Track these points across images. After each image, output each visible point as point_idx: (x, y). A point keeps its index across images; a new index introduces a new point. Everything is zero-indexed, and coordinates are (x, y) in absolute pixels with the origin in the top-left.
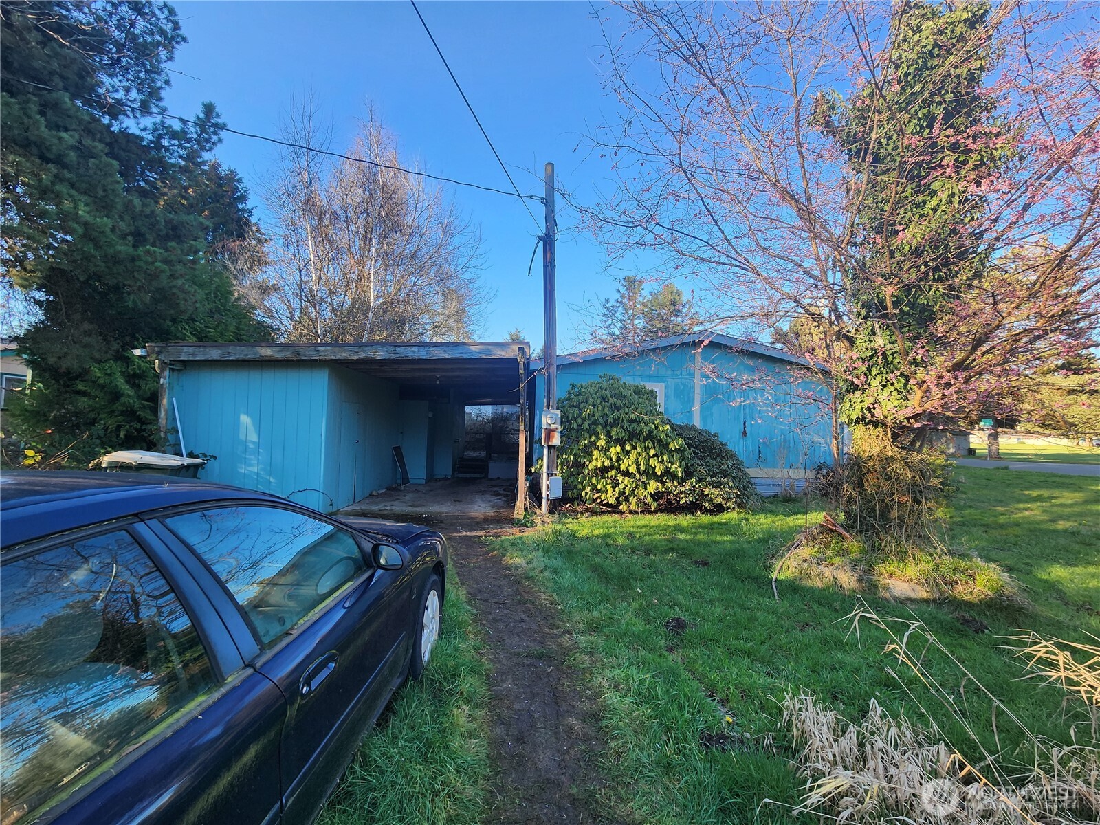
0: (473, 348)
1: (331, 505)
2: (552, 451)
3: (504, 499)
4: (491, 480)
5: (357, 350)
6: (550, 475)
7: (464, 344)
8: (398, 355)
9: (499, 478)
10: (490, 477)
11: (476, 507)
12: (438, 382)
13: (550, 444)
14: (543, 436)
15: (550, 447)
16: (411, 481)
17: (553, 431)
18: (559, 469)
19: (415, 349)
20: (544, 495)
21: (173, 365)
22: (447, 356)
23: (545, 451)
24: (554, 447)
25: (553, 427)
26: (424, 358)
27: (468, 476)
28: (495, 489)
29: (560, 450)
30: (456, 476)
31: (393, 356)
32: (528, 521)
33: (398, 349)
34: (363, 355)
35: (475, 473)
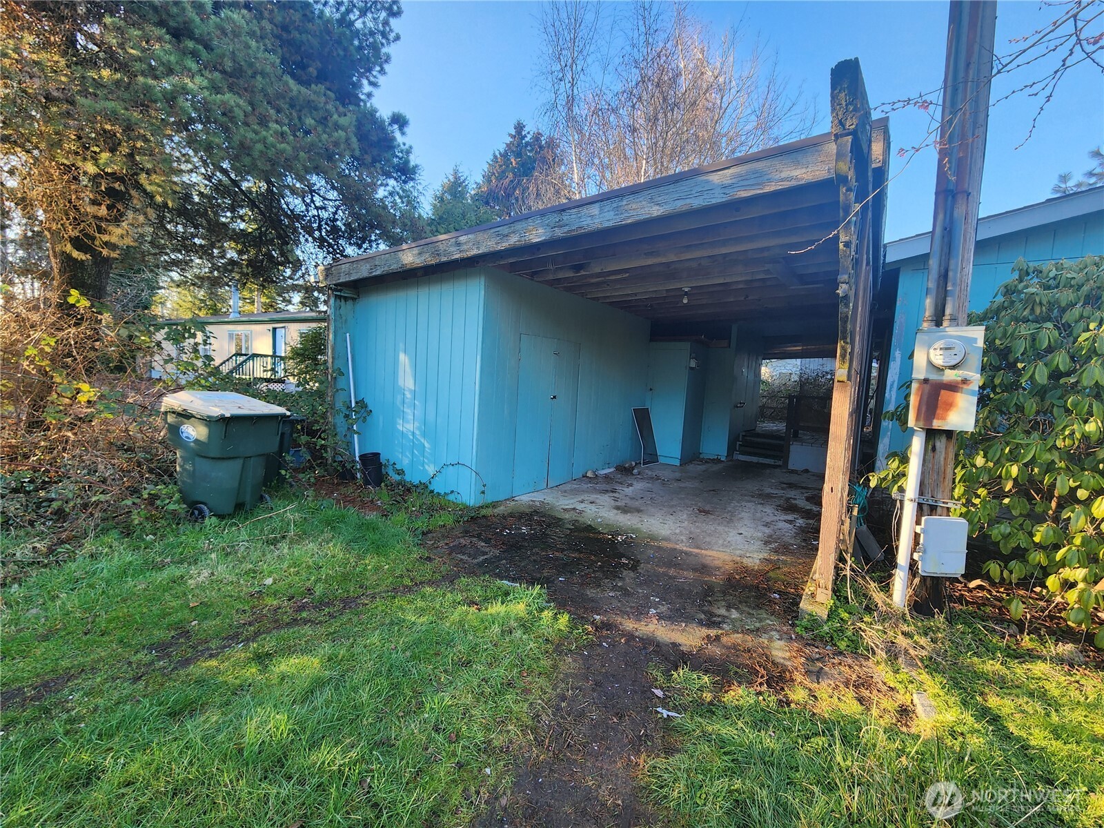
0: (715, 178)
1: (483, 492)
2: (941, 444)
3: (800, 522)
4: (793, 472)
5: (506, 232)
6: (925, 508)
7: (695, 173)
8: (566, 229)
9: (807, 471)
10: (790, 467)
11: (732, 536)
12: (685, 301)
13: (936, 424)
14: (914, 400)
15: (931, 434)
16: (662, 460)
17: (953, 387)
18: (959, 491)
19: (595, 210)
20: (902, 558)
21: (340, 291)
22: (656, 211)
23: (917, 445)
24: (949, 434)
25: (950, 376)
26: (610, 224)
27: (754, 459)
28: (791, 493)
29: (967, 444)
30: (735, 457)
31: (559, 233)
32: (841, 630)
33: (565, 217)
34: (513, 240)
35: (766, 457)
